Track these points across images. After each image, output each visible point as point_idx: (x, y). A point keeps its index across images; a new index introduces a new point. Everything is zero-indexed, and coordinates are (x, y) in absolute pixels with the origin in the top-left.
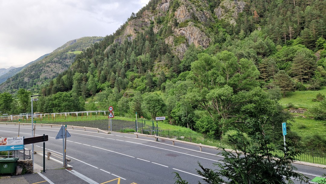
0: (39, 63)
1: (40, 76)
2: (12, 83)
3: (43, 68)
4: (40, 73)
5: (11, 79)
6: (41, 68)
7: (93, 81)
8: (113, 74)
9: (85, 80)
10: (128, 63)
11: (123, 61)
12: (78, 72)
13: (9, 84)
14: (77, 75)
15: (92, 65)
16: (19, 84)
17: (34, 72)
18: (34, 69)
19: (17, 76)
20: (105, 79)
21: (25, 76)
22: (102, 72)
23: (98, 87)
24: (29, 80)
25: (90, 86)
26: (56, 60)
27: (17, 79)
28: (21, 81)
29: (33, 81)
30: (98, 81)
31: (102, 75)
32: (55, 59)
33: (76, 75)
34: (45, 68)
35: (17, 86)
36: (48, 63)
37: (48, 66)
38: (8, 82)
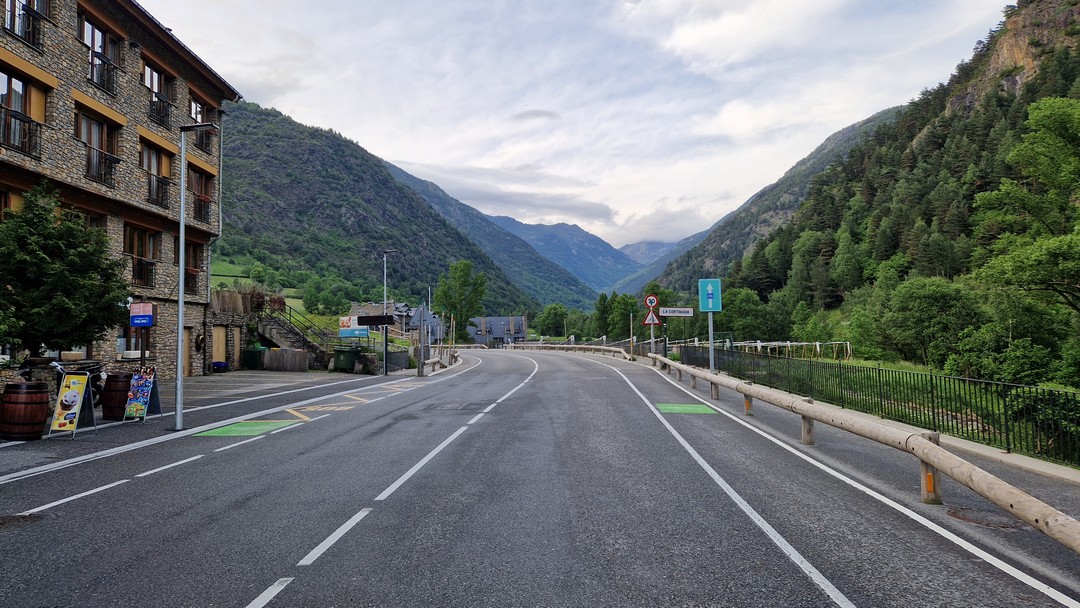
0: (743, 215)
1: (745, 254)
2: (677, 274)
3: (751, 229)
4: (743, 244)
5: (675, 265)
6: (747, 229)
7: (848, 255)
8: (920, 223)
9: (827, 251)
10: (982, 177)
11: (965, 172)
12: (811, 229)
13: (670, 278)
14: (807, 237)
15: (857, 200)
16: (691, 277)
17: (728, 242)
18: (728, 233)
19: (689, 255)
20: (892, 245)
21: (706, 254)
22: (885, 223)
23: (865, 272)
24: (715, 265)
25: (839, 270)
26: (787, 201)
27: (688, 264)
28: (696, 269)
29: (726, 269)
30: (869, 254)
31: (884, 232)
32: (786, 198)
33: (801, 240)
34: (758, 229)
35: (686, 283)
36: (763, 213)
37: (765, 221)
38: (668, 274)
